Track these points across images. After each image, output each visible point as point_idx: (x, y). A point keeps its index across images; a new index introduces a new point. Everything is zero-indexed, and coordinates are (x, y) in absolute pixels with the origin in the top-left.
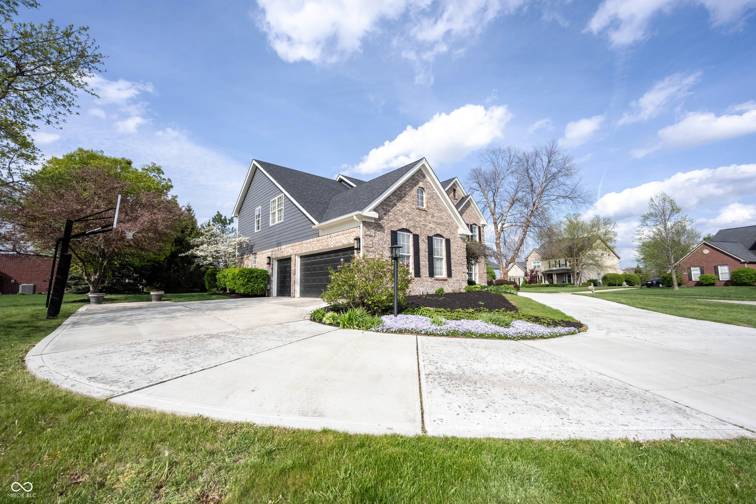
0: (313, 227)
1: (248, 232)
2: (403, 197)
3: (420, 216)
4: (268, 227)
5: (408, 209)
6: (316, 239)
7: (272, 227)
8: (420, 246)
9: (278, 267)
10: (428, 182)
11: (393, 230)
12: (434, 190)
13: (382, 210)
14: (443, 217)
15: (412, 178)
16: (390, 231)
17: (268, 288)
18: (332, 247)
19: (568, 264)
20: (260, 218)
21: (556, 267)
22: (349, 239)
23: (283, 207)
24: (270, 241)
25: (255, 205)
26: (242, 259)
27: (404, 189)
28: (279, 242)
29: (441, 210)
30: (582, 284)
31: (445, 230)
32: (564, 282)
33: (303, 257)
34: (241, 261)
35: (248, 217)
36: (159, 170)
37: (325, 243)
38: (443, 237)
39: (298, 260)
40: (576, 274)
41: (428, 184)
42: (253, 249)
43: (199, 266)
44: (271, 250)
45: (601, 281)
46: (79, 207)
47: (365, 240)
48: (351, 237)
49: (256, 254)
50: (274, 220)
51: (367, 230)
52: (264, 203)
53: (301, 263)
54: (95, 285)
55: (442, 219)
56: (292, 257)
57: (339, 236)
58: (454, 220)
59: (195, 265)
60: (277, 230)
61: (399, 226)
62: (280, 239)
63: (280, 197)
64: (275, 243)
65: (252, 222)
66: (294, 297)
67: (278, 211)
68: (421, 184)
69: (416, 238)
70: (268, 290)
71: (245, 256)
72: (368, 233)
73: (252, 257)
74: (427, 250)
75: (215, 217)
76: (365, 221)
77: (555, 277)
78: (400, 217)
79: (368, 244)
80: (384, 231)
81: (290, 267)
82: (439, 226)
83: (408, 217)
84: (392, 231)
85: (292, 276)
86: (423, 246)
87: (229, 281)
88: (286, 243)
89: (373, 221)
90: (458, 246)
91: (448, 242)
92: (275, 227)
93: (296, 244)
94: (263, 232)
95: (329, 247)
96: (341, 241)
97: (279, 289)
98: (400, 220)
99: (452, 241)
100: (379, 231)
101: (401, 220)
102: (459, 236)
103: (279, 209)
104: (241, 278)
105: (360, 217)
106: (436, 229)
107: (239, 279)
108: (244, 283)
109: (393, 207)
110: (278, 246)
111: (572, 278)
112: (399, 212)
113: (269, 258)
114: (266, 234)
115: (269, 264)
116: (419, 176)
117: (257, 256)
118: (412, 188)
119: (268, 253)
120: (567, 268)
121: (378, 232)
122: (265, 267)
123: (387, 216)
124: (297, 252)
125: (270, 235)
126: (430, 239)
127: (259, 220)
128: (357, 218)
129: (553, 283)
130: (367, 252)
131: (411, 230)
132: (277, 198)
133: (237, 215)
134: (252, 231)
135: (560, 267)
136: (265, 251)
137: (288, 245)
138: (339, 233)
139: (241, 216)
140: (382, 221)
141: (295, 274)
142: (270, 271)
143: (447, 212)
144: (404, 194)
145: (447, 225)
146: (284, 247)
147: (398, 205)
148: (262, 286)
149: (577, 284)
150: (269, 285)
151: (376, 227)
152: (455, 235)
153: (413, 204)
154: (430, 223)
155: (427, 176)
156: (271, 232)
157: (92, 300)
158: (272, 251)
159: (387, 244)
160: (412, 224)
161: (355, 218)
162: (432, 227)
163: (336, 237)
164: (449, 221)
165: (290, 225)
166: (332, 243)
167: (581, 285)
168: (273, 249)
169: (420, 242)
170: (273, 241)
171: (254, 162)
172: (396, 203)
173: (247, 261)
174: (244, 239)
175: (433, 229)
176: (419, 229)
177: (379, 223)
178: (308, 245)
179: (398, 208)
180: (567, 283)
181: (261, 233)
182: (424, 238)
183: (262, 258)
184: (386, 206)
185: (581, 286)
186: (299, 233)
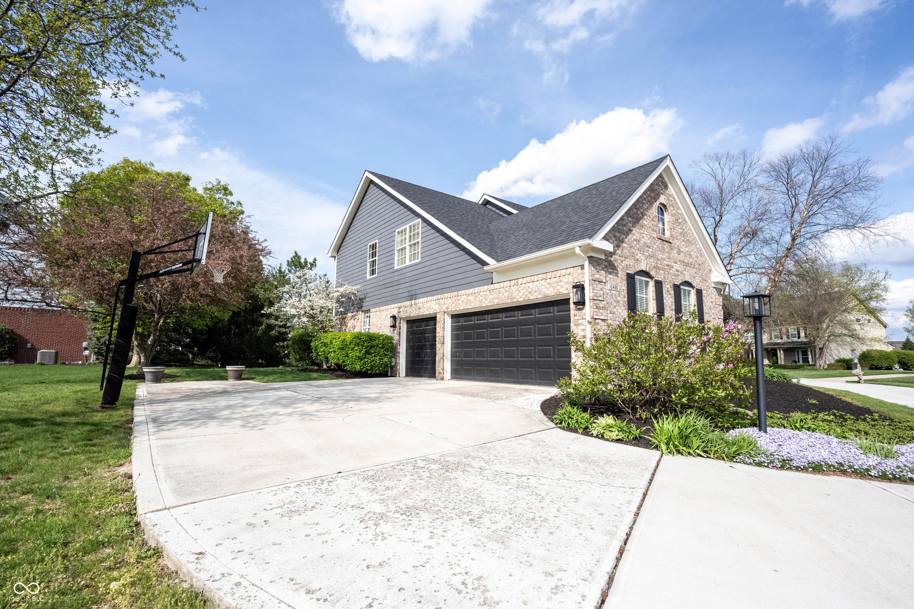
0: (486, 268)
1: (355, 279)
2: (641, 218)
3: (663, 251)
4: (391, 271)
5: (647, 238)
6: (486, 287)
7: (398, 270)
8: (665, 301)
9: (407, 332)
10: (671, 196)
11: (629, 272)
12: (679, 209)
13: (613, 239)
14: (692, 253)
15: (651, 188)
16: (625, 274)
17: (393, 364)
18: (521, 299)
19: (802, 334)
20: (377, 258)
21: (782, 338)
22: (559, 287)
23: (420, 240)
24: (395, 292)
25: (366, 239)
26: (344, 319)
27: (640, 205)
28: (413, 293)
29: (689, 242)
30: (828, 365)
31: (695, 275)
32: (795, 362)
33: (455, 317)
34: (343, 321)
35: (355, 256)
36: (226, 190)
37: (506, 294)
38: (693, 287)
39: (448, 321)
40: (817, 350)
41: (671, 198)
42: (364, 304)
43: (270, 327)
44: (397, 305)
45: (856, 361)
46: (135, 237)
47: (594, 289)
48: (562, 284)
49: (368, 311)
50: (403, 260)
51: (595, 271)
52: (383, 235)
53: (452, 326)
54: (148, 355)
55: (691, 256)
56: (438, 316)
57: (536, 283)
58: (706, 259)
59: (263, 327)
60: (408, 275)
61: (636, 266)
62: (414, 288)
63: (414, 225)
64: (406, 294)
65: (364, 264)
66: (442, 379)
67: (411, 246)
68: (662, 199)
69: (659, 285)
70: (392, 367)
71: (350, 315)
72: (597, 276)
73: (361, 316)
74: (674, 307)
75: (292, 259)
76: (591, 257)
77: (781, 355)
78: (638, 252)
79: (598, 295)
80: (617, 274)
81: (434, 331)
82: (688, 268)
83: (648, 251)
84: (628, 274)
85: (438, 346)
86: (669, 300)
87: (335, 352)
88: (426, 294)
89: (603, 257)
90: (712, 302)
91: (699, 293)
92: (405, 271)
93: (446, 295)
94: (382, 278)
95: (515, 300)
96: (540, 292)
97: (410, 365)
98: (637, 257)
99: (704, 292)
100: (610, 274)
101: (639, 256)
102: (713, 285)
103: (412, 242)
104: (356, 348)
105: (587, 249)
106: (684, 272)
107: (353, 349)
108: (361, 355)
109: (628, 235)
110: (411, 300)
111: (810, 357)
112: (635, 243)
113: (394, 317)
114: (388, 281)
115: (394, 326)
116: (659, 186)
117: (371, 314)
118: (651, 204)
119: (393, 309)
120: (799, 340)
121: (610, 276)
122: (387, 331)
123: (620, 249)
124: (447, 308)
125: (395, 283)
126: (677, 288)
127: (373, 261)
128: (581, 251)
129: (777, 362)
130: (597, 308)
131: (653, 273)
132: (407, 226)
133: (335, 255)
134: (362, 277)
135: (788, 338)
136: (385, 307)
137: (429, 298)
138: (536, 278)
139: (342, 255)
140: (614, 256)
141: (444, 343)
142: (396, 337)
143: (696, 246)
144: (642, 213)
145: (697, 266)
146: (421, 300)
147: (634, 232)
148: (386, 359)
149: (820, 366)
150: (393, 360)
151: (606, 267)
152: (708, 284)
153: (653, 230)
154: (675, 263)
155: (669, 185)
156: (396, 278)
157: (148, 377)
158: (400, 308)
159: (621, 296)
160: (653, 264)
161: (578, 250)
162: (679, 269)
163: (528, 285)
164: (700, 260)
165: (433, 267)
166: (520, 294)
167: (826, 367)
168: (402, 304)
169: (664, 293)
170: (400, 291)
171: (367, 174)
172: (632, 228)
173: (352, 321)
174: (348, 288)
175: (679, 274)
176: (662, 272)
177: (611, 261)
178: (471, 298)
179: (634, 237)
180: (801, 363)
181: (379, 279)
182: (669, 286)
183: (379, 317)
184: (619, 232)
185: (826, 369)
186: (452, 278)
